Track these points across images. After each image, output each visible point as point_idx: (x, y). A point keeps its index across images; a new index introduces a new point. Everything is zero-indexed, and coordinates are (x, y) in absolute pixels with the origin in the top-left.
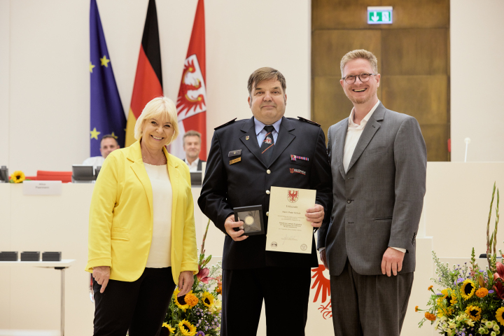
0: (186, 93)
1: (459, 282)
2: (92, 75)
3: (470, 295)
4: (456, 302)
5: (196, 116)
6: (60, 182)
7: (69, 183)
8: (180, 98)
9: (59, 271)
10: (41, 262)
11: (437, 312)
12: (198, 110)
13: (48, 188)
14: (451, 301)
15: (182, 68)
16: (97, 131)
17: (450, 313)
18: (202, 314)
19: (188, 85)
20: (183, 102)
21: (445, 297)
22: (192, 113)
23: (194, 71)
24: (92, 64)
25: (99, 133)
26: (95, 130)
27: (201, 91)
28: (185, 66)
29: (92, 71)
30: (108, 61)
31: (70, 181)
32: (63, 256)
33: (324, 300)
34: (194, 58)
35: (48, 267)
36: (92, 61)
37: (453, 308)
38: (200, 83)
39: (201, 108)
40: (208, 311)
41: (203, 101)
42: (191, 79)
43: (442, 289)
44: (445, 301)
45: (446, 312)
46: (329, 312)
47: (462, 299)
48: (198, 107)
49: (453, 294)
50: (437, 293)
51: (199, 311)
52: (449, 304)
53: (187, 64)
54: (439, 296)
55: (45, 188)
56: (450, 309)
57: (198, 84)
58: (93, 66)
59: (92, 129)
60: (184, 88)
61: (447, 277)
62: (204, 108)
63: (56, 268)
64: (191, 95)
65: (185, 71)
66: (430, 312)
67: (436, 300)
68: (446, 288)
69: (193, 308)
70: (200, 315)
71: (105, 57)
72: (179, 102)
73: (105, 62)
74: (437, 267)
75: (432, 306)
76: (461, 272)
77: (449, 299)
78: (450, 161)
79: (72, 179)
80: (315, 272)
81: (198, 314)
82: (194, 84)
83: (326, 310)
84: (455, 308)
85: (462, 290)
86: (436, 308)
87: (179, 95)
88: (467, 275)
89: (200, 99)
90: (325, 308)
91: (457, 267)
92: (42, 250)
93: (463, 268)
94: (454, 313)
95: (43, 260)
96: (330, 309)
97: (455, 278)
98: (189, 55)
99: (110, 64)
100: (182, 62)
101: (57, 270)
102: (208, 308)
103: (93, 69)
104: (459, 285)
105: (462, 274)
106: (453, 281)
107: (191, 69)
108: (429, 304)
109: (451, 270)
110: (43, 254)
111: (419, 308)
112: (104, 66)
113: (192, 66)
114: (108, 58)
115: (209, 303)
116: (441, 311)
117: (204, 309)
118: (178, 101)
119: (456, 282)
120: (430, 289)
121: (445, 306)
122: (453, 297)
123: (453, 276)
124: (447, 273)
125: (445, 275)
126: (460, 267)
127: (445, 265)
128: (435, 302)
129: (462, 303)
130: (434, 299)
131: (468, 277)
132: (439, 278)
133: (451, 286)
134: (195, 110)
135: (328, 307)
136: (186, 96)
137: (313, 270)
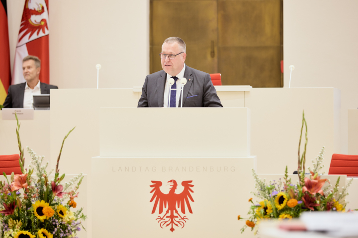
0: (30, 18)
1: (274, 194)
3: (283, 206)
4: (272, 211)
8: (23, 22)
11: (256, 220)
12: (41, 34)
14: (267, 211)
19: (31, 10)
20: (27, 25)
21: (263, 207)
22: (35, 36)
27: (44, 16)
37: (268, 216)
38: (43, 8)
39: (44, 32)
40: (62, 221)
41: (46, 25)
42: (35, 4)
43: (260, 200)
44: (262, 211)
47: (276, 209)
48: (41, 31)
49: (269, 204)
50: (256, 203)
51: (55, 221)
52: (265, 213)
54: (257, 206)
57: (41, 9)
60: (27, 13)
61: (264, 191)
62: (47, 32)
64: (34, 19)
66: (250, 220)
67: (255, 210)
68: (263, 200)
69: (50, 218)
70: (56, 224)
72: (23, 26)
75: (251, 215)
76: (276, 186)
77: (266, 208)
81: (54, 223)
82: (37, 9)
83: (162, 221)
84: (270, 216)
85: (276, 201)
86: (255, 217)
87: (23, 19)
88: (282, 188)
89: (43, 23)
91: (273, 182)
93: (278, 183)
97: (271, 191)
102: (62, 219)
104: (274, 197)
105: (277, 188)
106: (269, 194)
108: (249, 213)
109: (268, 185)
111: (241, 217)
115: (63, 215)
116: (259, 219)
118: (21, 25)
119: (272, 195)
120: (250, 200)
121: (262, 215)
122: (268, 207)
123: (269, 189)
124: (264, 187)
125: (263, 189)
126: (275, 182)
127: (263, 181)
128: (254, 212)
129: (277, 212)
130: (253, 209)
131: (282, 191)
132: (258, 191)
133: (267, 198)
134: (38, 34)
135: (165, 218)
136: (29, 20)
137: (151, 186)
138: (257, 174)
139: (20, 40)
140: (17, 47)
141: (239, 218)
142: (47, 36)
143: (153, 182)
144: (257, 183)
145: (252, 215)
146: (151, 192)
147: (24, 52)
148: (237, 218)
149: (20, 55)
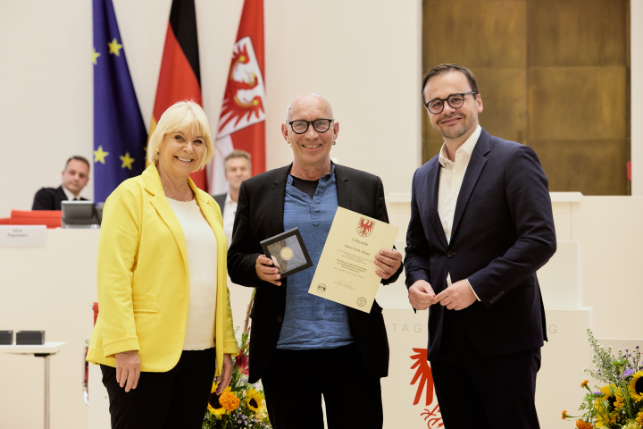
0: (235, 94)
1: (627, 375)
2: (96, 68)
4: (623, 404)
5: (250, 128)
6: (44, 227)
7: (58, 229)
8: (227, 101)
9: (42, 359)
10: (14, 347)
11: (594, 420)
12: (254, 120)
13: (26, 236)
14: (615, 404)
15: (230, 57)
16: (104, 150)
17: (614, 421)
18: (246, 423)
19: (238, 83)
20: (231, 107)
21: (606, 397)
22: (244, 123)
23: (247, 61)
24: (97, 51)
25: (106, 154)
26: (100, 149)
27: (258, 91)
28: (234, 54)
29: (95, 62)
30: (119, 47)
31: (59, 226)
32: (47, 336)
33: (429, 401)
34: (247, 41)
35: (24, 354)
36: (97, 47)
37: (617, 414)
38: (256, 79)
39: (257, 116)
40: (254, 418)
41: (261, 105)
42: (244, 73)
43: (601, 385)
44: (606, 404)
45: (608, 420)
46: (437, 420)
47: (632, 401)
48: (253, 115)
49: (618, 392)
50: (595, 391)
51: (240, 418)
52: (612, 408)
53: (237, 51)
54: (597, 396)
55: (22, 236)
56: (614, 415)
57: (253, 80)
58: (98, 55)
59: (96, 148)
60: (232, 87)
61: (609, 368)
62: (262, 116)
63: (36, 355)
64: (243, 97)
65: (234, 61)
66: (585, 419)
67: (593, 402)
68: (608, 385)
69: (232, 413)
70: (243, 422)
71: (115, 42)
72: (225, 108)
73: (115, 48)
74: (594, 353)
75: (586, 411)
76: (630, 360)
77: (612, 399)
78: (630, 194)
79: (62, 223)
80: (417, 360)
81: (240, 422)
82: (247, 81)
83: (431, 417)
84: (621, 414)
85: (631, 388)
86: (594, 414)
87: (226, 97)
88: (640, 365)
89: (256, 103)
90: (430, 414)
91: (624, 353)
92: (15, 328)
93: (634, 355)
94: (620, 422)
95: (18, 343)
96: (439, 415)
97: (621, 370)
98: (239, 37)
99: (122, 51)
100: (229, 48)
101: (38, 358)
102: (254, 413)
103: (98, 59)
104: (627, 379)
105: (632, 364)
106: (618, 373)
107: (242, 58)
108: (583, 407)
109: (615, 357)
110: (18, 334)
111: (567, 414)
112: (113, 55)
113: (245, 53)
114: (120, 42)
115: (256, 406)
116: (600, 418)
117: (248, 415)
118: (224, 105)
119: (623, 375)
120: (585, 385)
121: (606, 410)
122: (617, 397)
123: (618, 366)
124: (609, 361)
125: (606, 363)
126: (629, 353)
127: (606, 350)
128: (591, 405)
129: (632, 407)
130: (590, 401)
131: (640, 368)
132: (598, 369)
133: (615, 381)
134: (248, 118)
135: (436, 412)
136: (235, 99)
137: (413, 357)
138: (595, 338)
139: (221, 128)
140: (217, 139)
141: (565, 416)
142: (263, 123)
143: (415, 350)
144: (597, 354)
145: (588, 410)
146: (413, 367)
147: (227, 147)
148: (561, 416)
149: (220, 152)
